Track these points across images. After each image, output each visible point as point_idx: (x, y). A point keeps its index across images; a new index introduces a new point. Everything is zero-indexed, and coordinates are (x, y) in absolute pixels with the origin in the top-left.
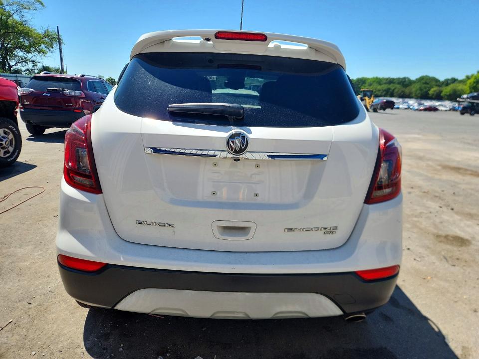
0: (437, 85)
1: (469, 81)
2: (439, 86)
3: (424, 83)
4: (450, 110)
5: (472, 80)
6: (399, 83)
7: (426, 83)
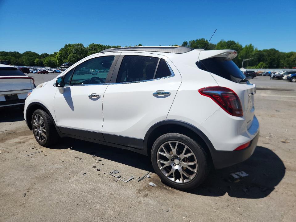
0: (37, 58)
1: (57, 56)
2: (39, 58)
3: (29, 56)
4: (53, 72)
5: (58, 55)
6: (12, 56)
7: (31, 56)
